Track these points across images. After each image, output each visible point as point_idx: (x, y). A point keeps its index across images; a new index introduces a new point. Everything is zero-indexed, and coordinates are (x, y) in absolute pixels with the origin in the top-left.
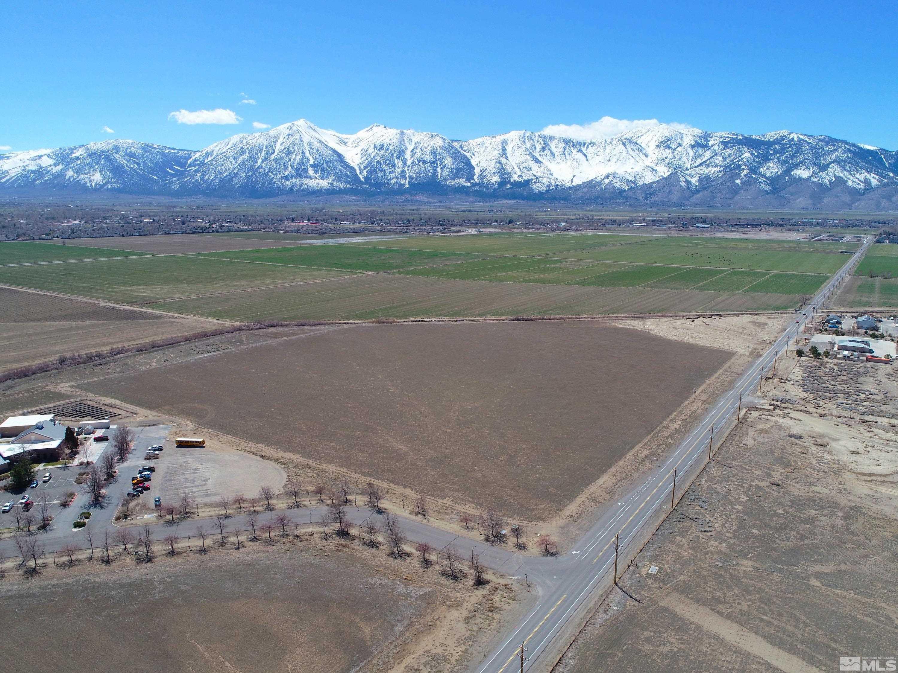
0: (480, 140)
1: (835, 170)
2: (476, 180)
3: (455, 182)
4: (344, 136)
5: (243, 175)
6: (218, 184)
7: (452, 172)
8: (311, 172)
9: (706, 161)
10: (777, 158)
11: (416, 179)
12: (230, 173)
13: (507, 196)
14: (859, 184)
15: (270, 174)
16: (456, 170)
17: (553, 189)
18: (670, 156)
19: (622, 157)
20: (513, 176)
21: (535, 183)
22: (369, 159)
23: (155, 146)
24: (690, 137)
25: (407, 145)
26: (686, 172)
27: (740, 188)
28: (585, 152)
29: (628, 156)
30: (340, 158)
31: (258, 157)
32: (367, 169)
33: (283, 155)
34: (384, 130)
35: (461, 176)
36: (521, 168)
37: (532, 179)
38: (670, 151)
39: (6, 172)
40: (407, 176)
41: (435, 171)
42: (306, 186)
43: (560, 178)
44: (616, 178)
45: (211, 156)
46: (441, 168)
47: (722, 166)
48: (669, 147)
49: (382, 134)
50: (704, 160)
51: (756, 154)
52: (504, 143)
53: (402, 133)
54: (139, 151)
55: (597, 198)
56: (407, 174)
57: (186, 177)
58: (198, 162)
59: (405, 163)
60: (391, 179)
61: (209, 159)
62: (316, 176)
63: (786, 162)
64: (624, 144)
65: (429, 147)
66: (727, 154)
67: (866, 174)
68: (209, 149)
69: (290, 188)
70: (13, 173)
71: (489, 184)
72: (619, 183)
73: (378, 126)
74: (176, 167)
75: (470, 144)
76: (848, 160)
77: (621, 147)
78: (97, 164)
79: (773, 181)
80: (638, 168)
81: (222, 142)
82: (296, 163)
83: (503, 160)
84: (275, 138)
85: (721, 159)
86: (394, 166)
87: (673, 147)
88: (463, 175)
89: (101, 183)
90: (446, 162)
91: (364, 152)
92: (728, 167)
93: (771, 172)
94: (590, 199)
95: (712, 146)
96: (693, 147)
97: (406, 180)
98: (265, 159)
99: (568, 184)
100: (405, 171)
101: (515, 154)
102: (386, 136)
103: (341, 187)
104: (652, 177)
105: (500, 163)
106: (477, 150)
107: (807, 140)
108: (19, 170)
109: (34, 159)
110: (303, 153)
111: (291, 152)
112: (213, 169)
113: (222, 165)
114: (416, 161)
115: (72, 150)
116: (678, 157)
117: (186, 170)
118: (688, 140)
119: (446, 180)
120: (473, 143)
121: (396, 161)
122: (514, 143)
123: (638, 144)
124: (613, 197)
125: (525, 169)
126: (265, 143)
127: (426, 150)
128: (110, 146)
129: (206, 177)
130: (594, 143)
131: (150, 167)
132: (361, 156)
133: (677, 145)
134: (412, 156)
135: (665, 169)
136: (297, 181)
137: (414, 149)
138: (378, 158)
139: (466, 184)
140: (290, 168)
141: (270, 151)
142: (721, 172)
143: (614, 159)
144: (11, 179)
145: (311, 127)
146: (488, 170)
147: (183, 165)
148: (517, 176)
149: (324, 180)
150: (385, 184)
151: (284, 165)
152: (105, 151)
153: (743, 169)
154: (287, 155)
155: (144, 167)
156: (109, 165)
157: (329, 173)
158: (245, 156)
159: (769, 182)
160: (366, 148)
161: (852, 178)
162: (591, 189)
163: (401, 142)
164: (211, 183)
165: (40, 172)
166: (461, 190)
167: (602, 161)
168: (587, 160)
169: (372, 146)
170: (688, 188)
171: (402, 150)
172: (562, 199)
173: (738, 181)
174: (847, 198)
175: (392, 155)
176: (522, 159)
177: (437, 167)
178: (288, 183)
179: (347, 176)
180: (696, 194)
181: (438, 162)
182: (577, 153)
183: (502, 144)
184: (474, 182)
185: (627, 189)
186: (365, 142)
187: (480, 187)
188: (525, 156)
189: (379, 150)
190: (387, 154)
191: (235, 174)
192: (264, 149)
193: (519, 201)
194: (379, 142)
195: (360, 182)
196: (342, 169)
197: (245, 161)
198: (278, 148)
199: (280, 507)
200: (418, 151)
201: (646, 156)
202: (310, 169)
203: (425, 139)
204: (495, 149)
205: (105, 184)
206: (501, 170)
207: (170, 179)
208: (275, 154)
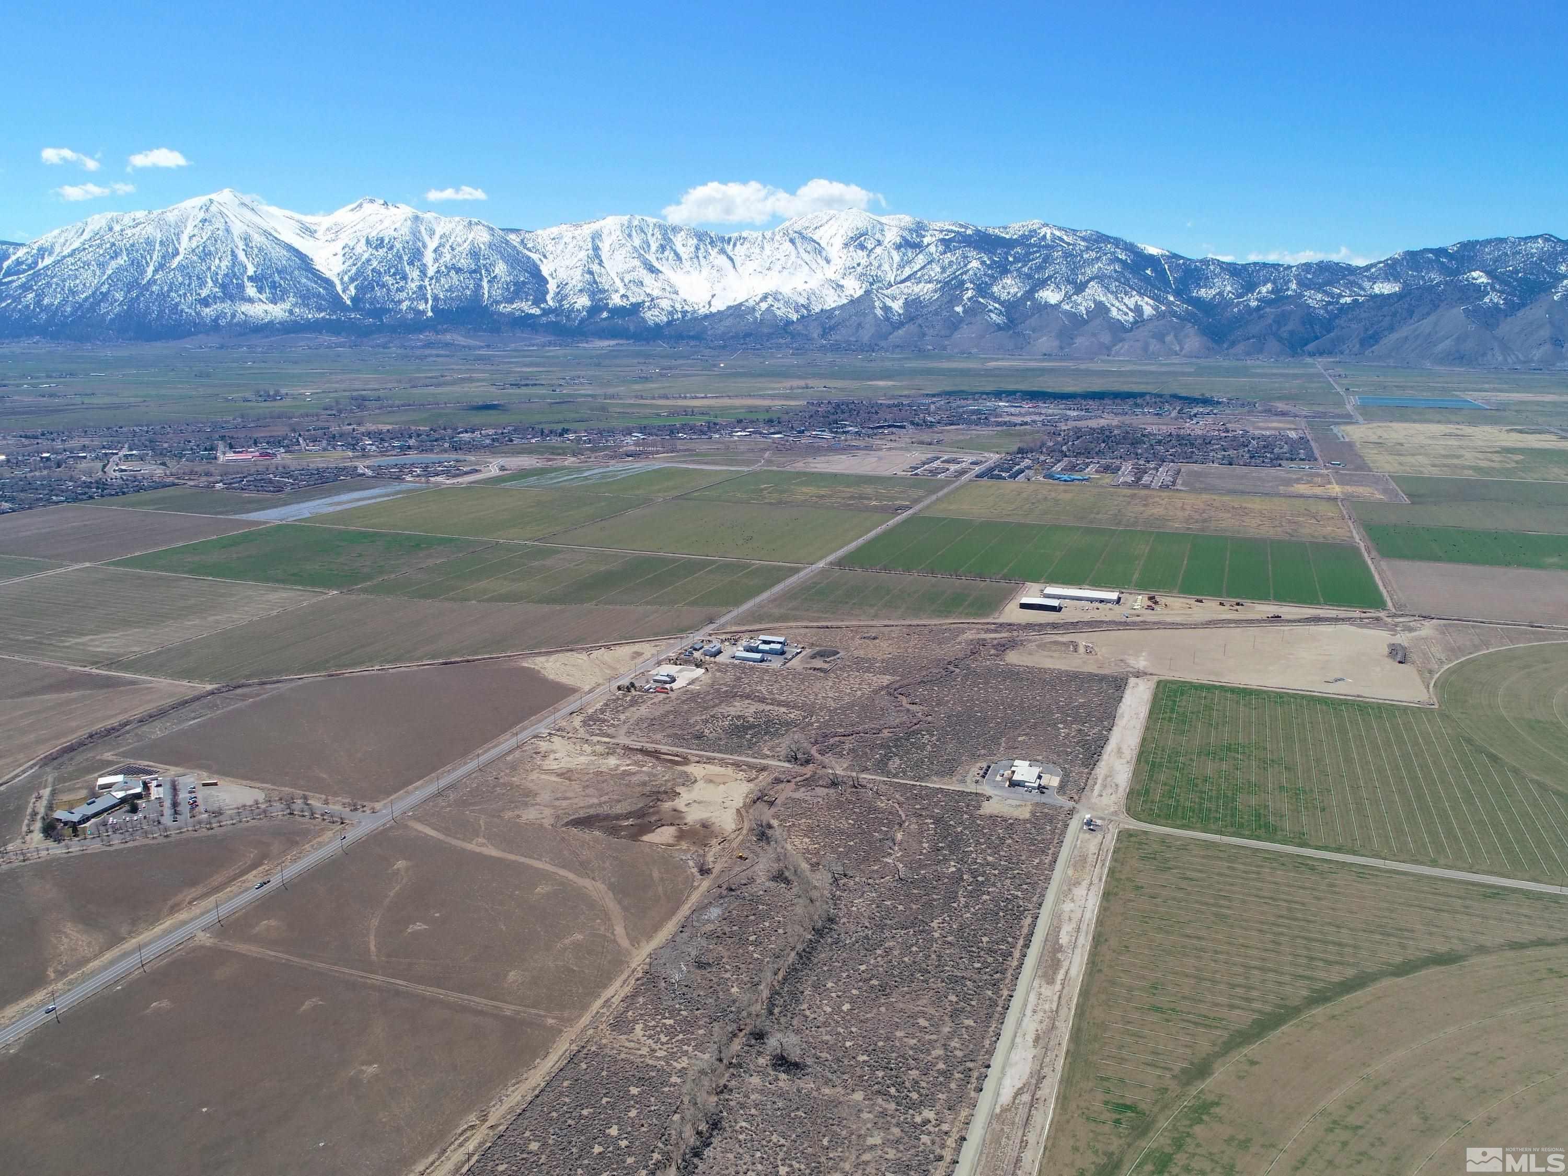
0: (555, 230)
1: (1095, 291)
2: (551, 303)
3: (513, 306)
5: (119, 296)
6: (72, 314)
7: (508, 289)
8: (251, 291)
9: (916, 272)
10: (1018, 270)
11: (445, 303)
12: (94, 293)
13: (602, 334)
14: (1126, 314)
15: (173, 294)
16: (515, 285)
17: (678, 319)
18: (864, 262)
19: (790, 262)
20: (613, 296)
21: (649, 309)
22: (359, 264)
24: (895, 230)
25: (426, 238)
26: (885, 292)
27: (961, 320)
28: (731, 254)
29: (800, 262)
30: (305, 262)
31: (147, 263)
32: (356, 283)
34: (383, 210)
35: (524, 296)
36: (626, 281)
37: (644, 302)
38: (865, 253)
40: (429, 296)
41: (479, 287)
42: (243, 317)
43: (691, 300)
44: (779, 300)
45: (50, 255)
46: (489, 281)
47: (940, 282)
48: (862, 247)
49: (379, 218)
50: (915, 269)
51: (988, 262)
52: (596, 236)
53: (416, 218)
55: (747, 335)
56: (429, 291)
57: (4, 300)
58: (25, 267)
59: (423, 273)
60: (400, 302)
61: (47, 261)
62: (261, 297)
63: (1029, 276)
64: (792, 241)
65: (466, 245)
66: (946, 261)
67: (1137, 297)
69: (213, 320)
71: (573, 310)
72: (783, 310)
73: (371, 201)
75: (537, 237)
76: (1115, 275)
77: (788, 246)
79: (1011, 307)
80: (814, 284)
81: (69, 228)
82: (221, 273)
83: (595, 268)
84: (177, 226)
85: (938, 269)
86: (405, 278)
87: (870, 246)
88: (527, 294)
90: (497, 271)
91: (348, 252)
92: (947, 283)
93: (1009, 293)
94: (736, 337)
95: (929, 245)
96: (898, 247)
97: (426, 302)
98: (161, 267)
99: (703, 310)
100: (425, 287)
101: (615, 256)
102: (386, 223)
103: (310, 316)
104: (836, 298)
105: (591, 273)
106: (550, 248)
107: (1065, 238)
110: (234, 254)
111: (210, 253)
112: (57, 284)
113: (76, 278)
114: (443, 268)
116: (876, 264)
118: (892, 236)
119: (498, 303)
120: (543, 236)
121: (407, 268)
122: (614, 237)
123: (814, 241)
124: (772, 334)
125: (631, 284)
126: (159, 236)
127: (460, 249)
129: (46, 301)
130: (745, 239)
132: (342, 259)
133: (874, 243)
134: (436, 260)
135: (857, 284)
136: (226, 307)
137: (438, 247)
138: (375, 263)
139: (534, 311)
140: (210, 284)
141: (170, 250)
142: (936, 292)
143: (777, 266)
145: (245, 204)
146: (571, 285)
148: (619, 295)
149: (276, 304)
150: (389, 310)
151: (199, 278)
153: (967, 289)
154: (203, 260)
157: (285, 292)
158: (122, 260)
159: (1003, 310)
160: (351, 244)
161: (1117, 304)
162: (738, 320)
163: (416, 234)
164: (55, 312)
166: (529, 321)
167: (759, 269)
168: (734, 267)
169: (363, 241)
170: (887, 319)
171: (418, 250)
172: (693, 338)
173: (959, 309)
174: (1106, 338)
175: (401, 258)
176: (627, 266)
177: (481, 280)
178: (208, 311)
179: (319, 295)
180: (898, 328)
181: (483, 272)
182: (719, 256)
183: (593, 239)
184: (547, 307)
185: (795, 320)
186: (349, 231)
187: (557, 315)
188: (631, 260)
189: (376, 248)
190: (390, 256)
191: (105, 295)
192: (157, 247)
193: (621, 342)
194: (374, 234)
195: (345, 308)
196: (309, 283)
197: (120, 269)
198: (184, 245)
199: (263, 806)
200: (445, 250)
201: (828, 262)
202: (248, 284)
203: (457, 230)
204: (581, 248)
206: (591, 285)
208: (179, 258)
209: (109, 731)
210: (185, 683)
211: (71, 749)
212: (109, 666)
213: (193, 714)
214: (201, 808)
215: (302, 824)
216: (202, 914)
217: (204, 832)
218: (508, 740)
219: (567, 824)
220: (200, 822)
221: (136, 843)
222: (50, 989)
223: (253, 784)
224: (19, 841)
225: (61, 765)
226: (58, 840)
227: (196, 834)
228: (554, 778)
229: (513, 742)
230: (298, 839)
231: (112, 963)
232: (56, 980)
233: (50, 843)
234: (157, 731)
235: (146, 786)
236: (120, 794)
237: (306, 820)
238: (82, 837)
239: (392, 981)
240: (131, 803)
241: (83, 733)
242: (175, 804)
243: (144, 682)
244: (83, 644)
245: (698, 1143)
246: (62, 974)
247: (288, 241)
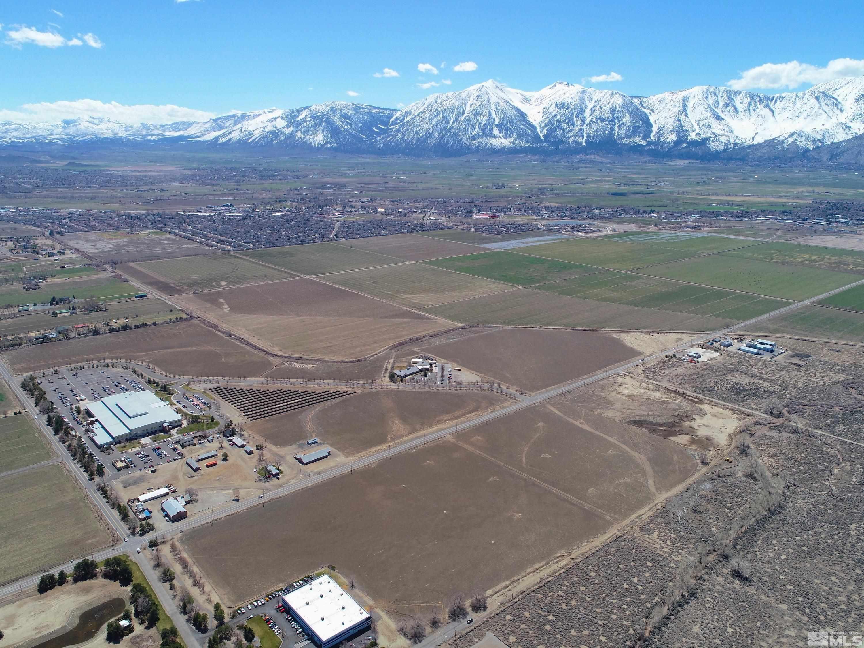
0: (660, 96)
2: (653, 138)
3: (631, 140)
5: (436, 135)
6: (416, 143)
7: (629, 130)
8: (496, 132)
11: (593, 138)
12: (426, 133)
13: (681, 156)
15: (460, 134)
16: (633, 128)
17: (731, 148)
19: (814, 112)
20: (691, 134)
21: (713, 142)
22: (550, 118)
25: (587, 102)
28: (772, 107)
29: (821, 111)
30: (524, 117)
31: (450, 118)
32: (547, 127)
34: (566, 88)
35: (638, 134)
36: (701, 125)
37: (710, 137)
39: (252, 134)
40: (585, 135)
41: (613, 129)
42: (490, 145)
43: (741, 136)
44: (802, 137)
45: (410, 116)
46: (619, 126)
49: (564, 91)
52: (686, 99)
53: (583, 92)
54: (351, 112)
55: (776, 158)
56: (585, 132)
57: (389, 137)
58: (399, 121)
59: (583, 121)
60: (569, 138)
61: (408, 119)
62: (500, 135)
64: (817, 98)
65: (608, 105)
69: (476, 147)
70: (257, 135)
71: (665, 142)
72: (804, 142)
73: (561, 83)
74: (381, 126)
75: (650, 100)
77: (813, 101)
78: (319, 126)
80: (829, 126)
81: (419, 102)
82: (483, 123)
83: (682, 117)
84: (466, 99)
86: (573, 124)
88: (640, 133)
89: (322, 143)
90: (624, 120)
91: (546, 111)
94: (768, 159)
97: (583, 138)
98: (456, 120)
99: (748, 142)
100: (583, 129)
101: (695, 110)
102: (567, 95)
103: (522, 145)
104: (844, 135)
105: (679, 120)
106: (657, 106)
108: (262, 132)
109: (271, 121)
110: (490, 113)
111: (479, 113)
112: (411, 129)
113: (419, 126)
114: (594, 119)
115: (299, 112)
117: (388, 129)
119: (622, 138)
120: (653, 99)
121: (575, 119)
122: (696, 99)
123: (833, 98)
124: (794, 158)
125: (704, 127)
126: (457, 105)
127: (605, 108)
128: (329, 109)
129: (406, 137)
130: (783, 98)
131: (359, 127)
132: (542, 115)
134: (591, 114)
136: (483, 140)
137: (593, 107)
138: (558, 117)
139: (642, 143)
140: (477, 128)
141: (461, 112)
144: (255, 140)
145: (498, 88)
146: (666, 128)
147: (386, 124)
148: (695, 133)
149: (507, 139)
150: (563, 142)
151: (472, 126)
152: (326, 115)
154: (475, 116)
155: (355, 128)
156: (328, 127)
157: (512, 132)
158: (440, 117)
160: (547, 107)
162: (771, 148)
163: (582, 100)
164: (409, 143)
165: (276, 133)
166: (639, 148)
167: (791, 117)
168: (773, 116)
169: (554, 105)
171: (582, 109)
172: (739, 159)
175: (572, 113)
176: (703, 116)
177: (614, 125)
178: (475, 142)
179: (528, 134)
181: (616, 121)
182: (764, 109)
183: (683, 100)
184: (650, 140)
185: (811, 149)
186: (548, 100)
187: (656, 145)
188: (705, 112)
189: (560, 109)
190: (567, 113)
191: (430, 134)
192: (456, 110)
193: (692, 161)
194: (560, 101)
195: (540, 140)
196: (524, 128)
197: (438, 122)
198: (468, 109)
199: (480, 384)
200: (597, 109)
201: (842, 111)
202: (495, 128)
203: (605, 97)
204: (675, 106)
205: (325, 144)
206: (679, 128)
207: (376, 137)
208: (465, 115)
209: (417, 339)
210: (451, 322)
211: (402, 344)
212: (419, 309)
213: (453, 337)
214: (453, 380)
215: (496, 396)
216: (450, 427)
217: (453, 391)
218: (600, 373)
219: (628, 422)
220: (452, 386)
221: (425, 390)
222: (388, 444)
223: (476, 373)
224: (380, 380)
225: (398, 350)
226: (395, 382)
227: (450, 391)
228: (624, 397)
229: (603, 375)
230: (494, 402)
231: (412, 440)
232: (391, 441)
233: (391, 383)
234: (437, 342)
235: (431, 365)
236: (421, 367)
237: (499, 394)
238: (404, 383)
239: (532, 478)
240: (424, 372)
241: (407, 338)
242: (442, 376)
243: (434, 319)
244: (410, 298)
245: (682, 601)
246: (393, 439)
247: (516, 106)
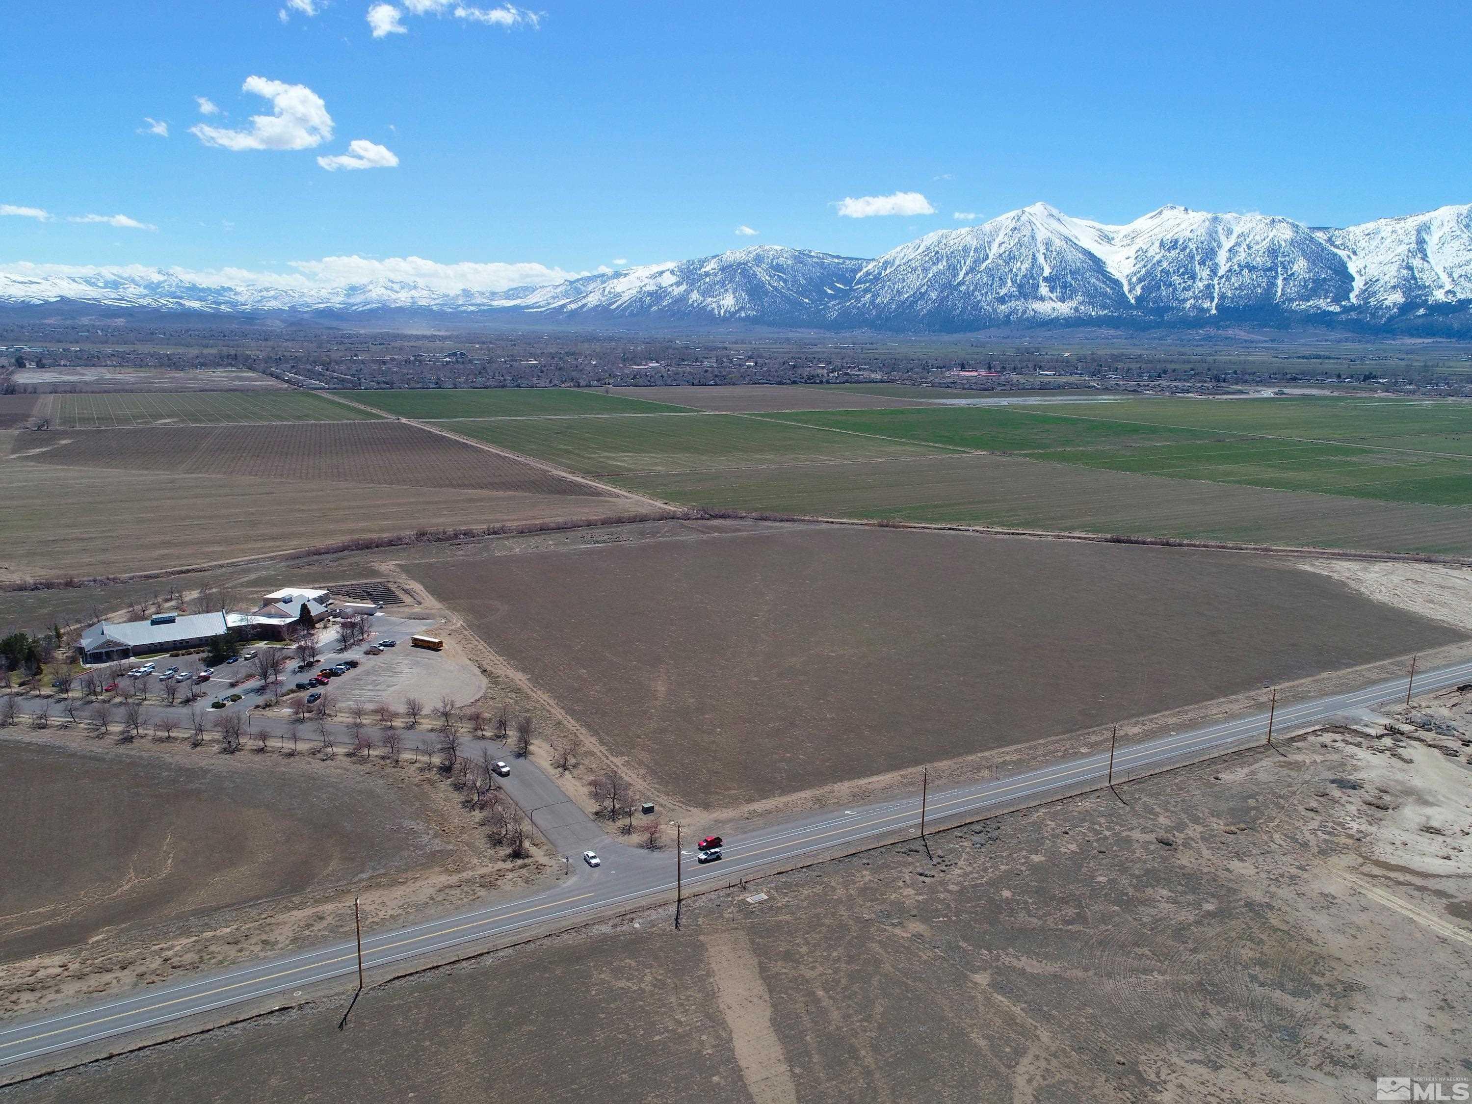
0: (1371, 226)
2: (1354, 300)
3: (1309, 304)
4: (1108, 228)
5: (933, 295)
6: (895, 310)
7: (1305, 286)
8: (1044, 290)
11: (1232, 302)
12: (915, 293)
13: (1418, 331)
15: (977, 293)
16: (1314, 282)
20: (1435, 293)
22: (1149, 266)
23: (813, 254)
25: (1223, 238)
30: (1097, 264)
31: (961, 267)
32: (1143, 283)
33: (1001, 262)
34: (1183, 215)
35: (1323, 293)
36: (1456, 276)
39: (618, 295)
40: (1216, 295)
41: (1272, 284)
42: (1032, 313)
45: (891, 267)
46: (1284, 279)
49: (1178, 221)
52: (1424, 228)
53: (1215, 219)
54: (790, 262)
56: (1217, 290)
57: (849, 300)
58: (871, 277)
59: (1214, 272)
60: (1185, 300)
61: (888, 271)
62: (1051, 295)
65: (1264, 243)
68: (888, 256)
69: (1006, 316)
70: (626, 297)
71: (1381, 308)
73: (1172, 208)
74: (838, 285)
75: (1349, 233)
78: (730, 282)
81: (909, 244)
82: (1021, 274)
83: (1417, 262)
84: (991, 234)
86: (1193, 277)
88: (1327, 291)
89: (733, 309)
90: (1295, 268)
91: (1141, 255)
97: (1212, 301)
98: (971, 270)
100: (1213, 286)
101: (1444, 249)
102: (1183, 226)
103: (1093, 313)
105: (1410, 268)
106: (1363, 244)
108: (634, 292)
109: (653, 277)
110: (1034, 258)
111: (1014, 257)
112: (889, 286)
113: (904, 281)
114: (1236, 267)
115: (703, 262)
117: (852, 290)
119: (1291, 300)
120: (1356, 232)
121: (1198, 267)
122: (1446, 229)
125: (1462, 279)
126: (974, 243)
127: (1258, 247)
128: (751, 255)
129: (879, 300)
131: (800, 285)
132: (1135, 262)
134: (1229, 259)
136: (1019, 305)
137: (1235, 246)
138: (1165, 264)
139: (1332, 309)
140: (1009, 283)
141: (981, 256)
144: (622, 304)
145: (1053, 216)
146: (1382, 282)
147: (848, 281)
148: (1442, 291)
149: (1064, 302)
150: (1172, 308)
151: (1000, 279)
152: (744, 264)
154: (1007, 263)
155: (792, 286)
156: (746, 284)
157: (1074, 291)
158: (940, 266)
160: (1145, 247)
163: (1212, 235)
164: (883, 310)
165: (658, 295)
166: (1324, 319)
169: (1157, 244)
171: (1212, 250)
175: (1192, 258)
176: (1459, 259)
177: (1275, 278)
178: (1003, 308)
179: (1105, 294)
181: (1279, 269)
183: (1419, 232)
184: (1349, 304)
186: (1145, 236)
187: (1360, 313)
188: (1465, 253)
189: (1169, 250)
190: (1182, 256)
191: (922, 294)
192: (972, 254)
193: (1439, 340)
194: (1168, 237)
195: (1131, 307)
196: (1098, 283)
197: (939, 272)
198: (994, 251)
200: (1241, 249)
202: (1043, 284)
203: (1258, 229)
204: (1401, 242)
205: (739, 311)
206: (1408, 281)
207: (828, 302)
208: (987, 262)
247: (1086, 246)
